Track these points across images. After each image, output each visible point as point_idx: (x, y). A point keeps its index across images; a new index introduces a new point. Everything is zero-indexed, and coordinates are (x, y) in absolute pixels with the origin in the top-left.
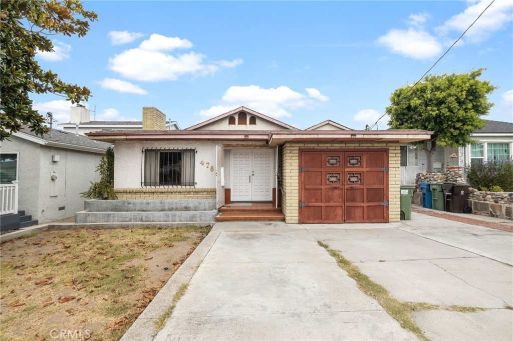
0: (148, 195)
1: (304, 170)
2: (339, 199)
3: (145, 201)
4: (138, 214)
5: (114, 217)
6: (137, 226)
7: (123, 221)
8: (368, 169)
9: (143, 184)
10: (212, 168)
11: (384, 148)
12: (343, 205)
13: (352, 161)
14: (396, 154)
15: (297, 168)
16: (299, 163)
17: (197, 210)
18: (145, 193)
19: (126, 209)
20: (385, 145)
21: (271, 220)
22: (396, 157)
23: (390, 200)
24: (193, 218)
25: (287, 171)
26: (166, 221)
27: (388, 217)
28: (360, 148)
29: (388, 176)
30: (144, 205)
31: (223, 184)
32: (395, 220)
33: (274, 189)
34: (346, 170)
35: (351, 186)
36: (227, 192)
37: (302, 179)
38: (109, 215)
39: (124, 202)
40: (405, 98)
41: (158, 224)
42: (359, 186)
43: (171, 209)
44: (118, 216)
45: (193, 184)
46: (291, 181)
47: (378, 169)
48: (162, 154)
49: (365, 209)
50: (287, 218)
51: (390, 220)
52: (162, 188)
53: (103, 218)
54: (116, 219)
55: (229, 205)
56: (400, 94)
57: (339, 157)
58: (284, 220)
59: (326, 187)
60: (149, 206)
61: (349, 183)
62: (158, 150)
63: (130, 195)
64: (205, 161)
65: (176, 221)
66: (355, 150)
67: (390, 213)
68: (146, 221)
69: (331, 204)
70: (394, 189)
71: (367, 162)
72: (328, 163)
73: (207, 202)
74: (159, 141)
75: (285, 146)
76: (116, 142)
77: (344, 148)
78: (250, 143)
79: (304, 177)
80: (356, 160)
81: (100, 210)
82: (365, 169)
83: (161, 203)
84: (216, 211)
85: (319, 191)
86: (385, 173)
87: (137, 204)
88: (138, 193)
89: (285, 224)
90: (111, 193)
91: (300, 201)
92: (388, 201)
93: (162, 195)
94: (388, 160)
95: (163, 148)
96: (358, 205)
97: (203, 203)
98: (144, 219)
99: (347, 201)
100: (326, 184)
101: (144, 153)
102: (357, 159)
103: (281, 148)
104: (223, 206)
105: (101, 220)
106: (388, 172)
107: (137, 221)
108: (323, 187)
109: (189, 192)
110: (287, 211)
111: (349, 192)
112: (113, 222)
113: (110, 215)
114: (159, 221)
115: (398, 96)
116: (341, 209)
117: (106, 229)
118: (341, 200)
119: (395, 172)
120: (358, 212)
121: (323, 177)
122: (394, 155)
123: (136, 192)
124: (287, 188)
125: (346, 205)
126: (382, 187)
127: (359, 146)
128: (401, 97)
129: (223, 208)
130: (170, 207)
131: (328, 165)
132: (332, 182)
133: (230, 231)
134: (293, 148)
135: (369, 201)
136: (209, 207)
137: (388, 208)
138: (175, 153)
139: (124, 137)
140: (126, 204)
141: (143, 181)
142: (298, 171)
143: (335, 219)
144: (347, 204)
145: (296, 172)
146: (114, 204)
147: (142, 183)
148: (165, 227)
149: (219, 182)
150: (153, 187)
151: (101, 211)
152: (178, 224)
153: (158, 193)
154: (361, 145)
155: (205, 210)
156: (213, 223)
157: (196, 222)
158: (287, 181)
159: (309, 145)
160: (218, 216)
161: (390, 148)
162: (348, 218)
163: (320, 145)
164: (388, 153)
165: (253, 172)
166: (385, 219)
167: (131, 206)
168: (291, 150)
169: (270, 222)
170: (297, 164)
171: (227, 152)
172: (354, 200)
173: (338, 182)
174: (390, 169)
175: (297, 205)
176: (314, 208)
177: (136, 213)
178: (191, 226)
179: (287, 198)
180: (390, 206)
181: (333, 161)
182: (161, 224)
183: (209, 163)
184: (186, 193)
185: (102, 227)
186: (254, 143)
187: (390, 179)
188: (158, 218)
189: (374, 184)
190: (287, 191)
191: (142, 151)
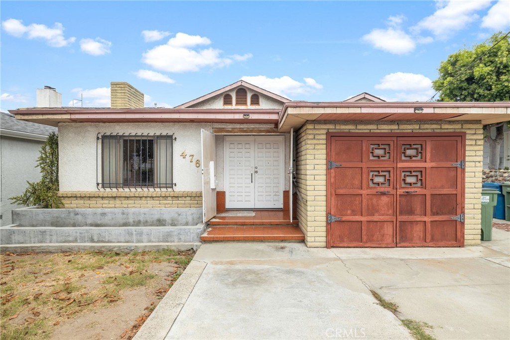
0: (107, 202)
1: (334, 165)
2: (388, 210)
3: (99, 211)
4: (87, 231)
5: (52, 235)
6: (84, 249)
7: (64, 242)
8: (434, 164)
9: (100, 185)
10: (198, 162)
11: (458, 131)
12: (395, 220)
13: (409, 152)
14: (476, 140)
15: (324, 162)
16: (327, 154)
17: (175, 225)
18: (103, 198)
19: (72, 222)
20: (459, 126)
21: (283, 240)
22: (476, 145)
23: (466, 211)
24: (167, 237)
25: (308, 167)
26: (127, 242)
27: (464, 237)
28: (421, 131)
29: (464, 175)
30: (99, 217)
31: (213, 186)
32: (473, 242)
33: (286, 193)
34: (400, 165)
35: (407, 190)
36: (220, 196)
37: (332, 180)
38: (43, 233)
39: (69, 213)
40: (464, 66)
41: (115, 247)
42: (419, 191)
43: (137, 223)
44: (57, 234)
45: (172, 185)
46: (315, 183)
47: (448, 164)
48: (125, 142)
49: (429, 225)
50: (309, 239)
51: (466, 242)
52: (126, 191)
53: (34, 237)
54: (55, 238)
55: (223, 215)
56: (456, 61)
57: (389, 145)
58: (303, 241)
59: (369, 191)
60: (106, 217)
61: (403, 185)
62: (121, 137)
63: (82, 202)
64: (188, 153)
65: (143, 242)
66: (412, 135)
67: (466, 232)
68: (98, 242)
69: (376, 218)
70: (472, 196)
71: (431, 153)
72: (371, 155)
73: (190, 213)
74: (121, 124)
75: (304, 128)
76: (60, 124)
77: (396, 131)
78: (252, 126)
79: (335, 177)
80: (415, 151)
81: (34, 223)
82: (428, 165)
83: (123, 214)
84: (201, 227)
85: (357, 199)
86: (459, 170)
87: (88, 215)
88: (93, 199)
89: (305, 248)
90: (53, 198)
91: (328, 214)
92: (463, 213)
93: (127, 202)
94: (465, 150)
95: (127, 134)
96: (418, 219)
97: (185, 214)
98: (96, 238)
99: (401, 213)
100: (368, 187)
101: (100, 141)
102: (417, 149)
103: (297, 133)
104: (214, 217)
105: (33, 240)
106: (464, 169)
107: (85, 242)
108: (364, 192)
109: (166, 197)
110: (309, 229)
111: (403, 199)
112: (51, 242)
113: (45, 232)
114: (118, 242)
115: (453, 64)
116: (391, 226)
117: (37, 253)
118: (390, 212)
119: (474, 169)
120: (418, 231)
121: (364, 176)
122: (474, 143)
123: (90, 197)
124: (309, 193)
125: (398, 220)
126: (455, 192)
127: (420, 129)
128: (458, 64)
129: (214, 220)
130: (136, 220)
131: (371, 158)
132: (378, 184)
133: (222, 263)
134: (317, 132)
135: (434, 214)
136: (193, 219)
137: (463, 224)
138: (144, 142)
139: (67, 117)
140: (72, 215)
141: (100, 181)
142: (325, 167)
143: (382, 240)
144: (400, 218)
145: (322, 169)
146: (55, 215)
147: (98, 184)
148: (126, 251)
149: (207, 183)
150: (114, 190)
151: (36, 226)
152: (146, 246)
153: (121, 199)
154: (422, 127)
155: (187, 224)
156: (197, 246)
157: (173, 244)
158: (308, 183)
159: (343, 127)
160: (205, 235)
161: (468, 132)
162: (402, 238)
163: (359, 127)
164: (465, 139)
165: (256, 168)
166: (458, 241)
167: (79, 217)
168: (315, 135)
169: (282, 244)
170: (324, 156)
171: (219, 140)
172: (411, 212)
173: (387, 185)
174: (466, 163)
175: (324, 219)
176: (350, 223)
177: (83, 230)
178: (164, 250)
179: (309, 208)
180: (466, 221)
181: (379, 152)
182: (119, 247)
183: (193, 156)
184: (161, 198)
185: (33, 250)
186: (257, 126)
187: (467, 180)
188: (116, 237)
189: (442, 187)
190: (309, 198)
191: (98, 138)
